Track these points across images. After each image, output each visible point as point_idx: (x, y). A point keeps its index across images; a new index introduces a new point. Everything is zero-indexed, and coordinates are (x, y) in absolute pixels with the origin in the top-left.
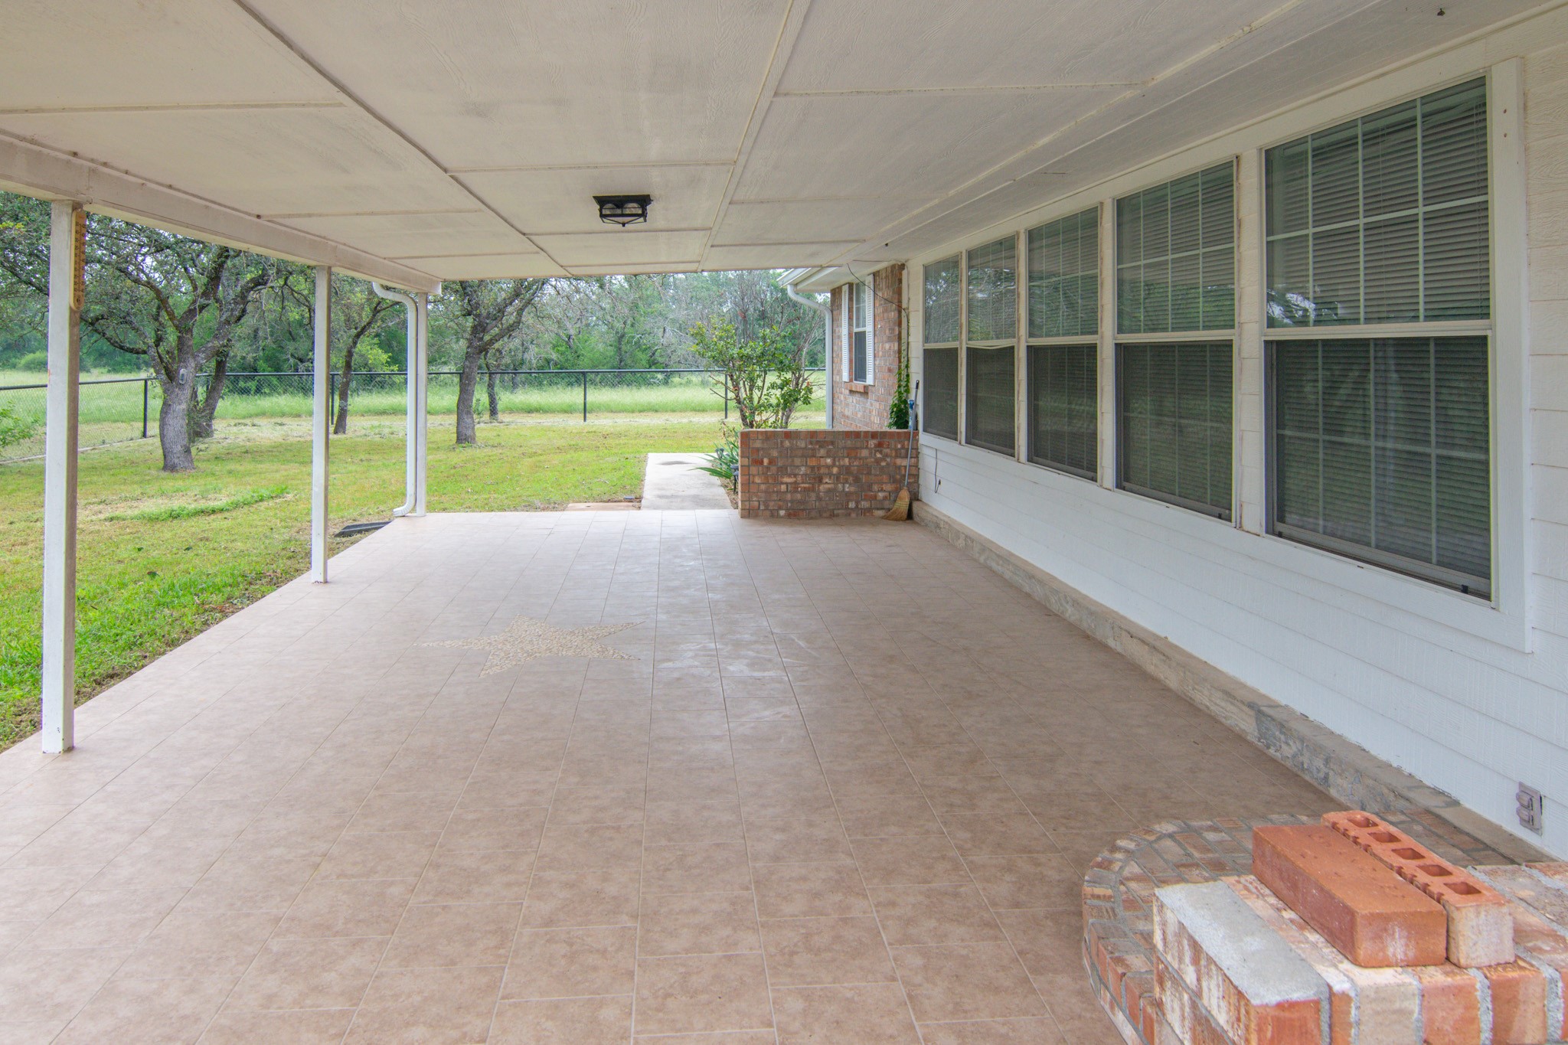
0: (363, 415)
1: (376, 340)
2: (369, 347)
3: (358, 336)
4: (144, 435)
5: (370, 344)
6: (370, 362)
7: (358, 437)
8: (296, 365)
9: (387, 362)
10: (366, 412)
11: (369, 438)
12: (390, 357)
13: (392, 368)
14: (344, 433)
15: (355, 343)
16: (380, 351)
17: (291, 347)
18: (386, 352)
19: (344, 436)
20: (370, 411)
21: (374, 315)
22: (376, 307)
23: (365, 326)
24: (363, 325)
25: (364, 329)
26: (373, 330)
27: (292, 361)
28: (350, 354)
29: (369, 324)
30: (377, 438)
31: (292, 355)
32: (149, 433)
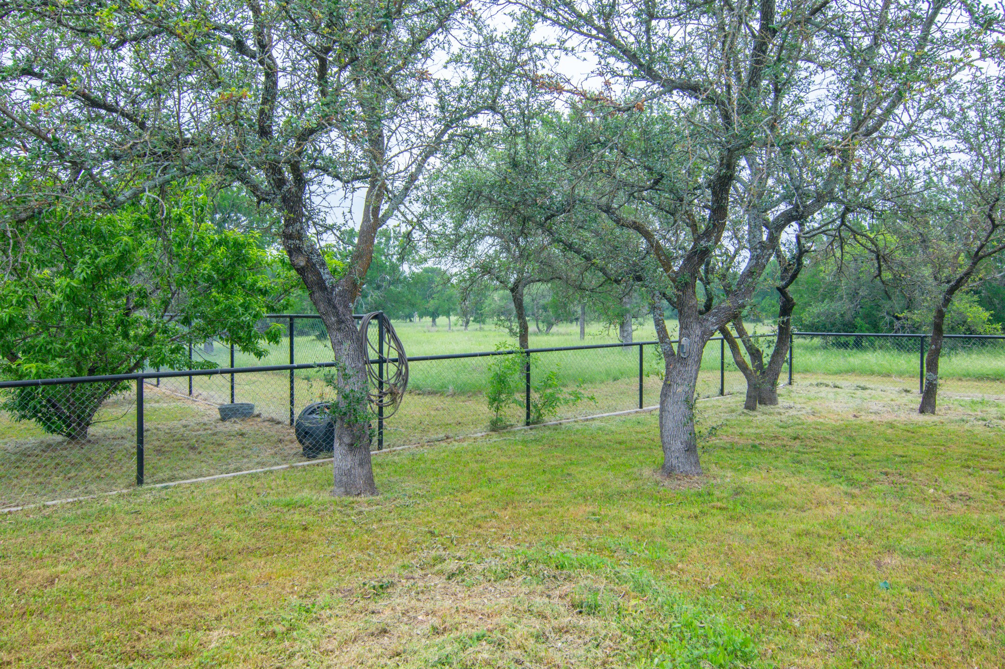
0: (960, 380)
1: (976, 298)
2: (968, 305)
3: (951, 291)
4: (722, 393)
5: (970, 302)
6: (969, 320)
7: (951, 422)
8: (891, 323)
9: (989, 320)
10: (964, 376)
11: (967, 426)
12: (991, 315)
13: (994, 326)
14: (933, 413)
15: (947, 301)
16: (981, 309)
17: (887, 305)
18: (987, 310)
19: (934, 418)
20: (969, 375)
21: (975, 264)
22: (977, 252)
23: (961, 278)
24: (958, 277)
25: (959, 283)
26: (970, 284)
27: (888, 318)
28: (940, 315)
29: (968, 274)
30: (979, 428)
31: (888, 313)
32: (726, 391)
